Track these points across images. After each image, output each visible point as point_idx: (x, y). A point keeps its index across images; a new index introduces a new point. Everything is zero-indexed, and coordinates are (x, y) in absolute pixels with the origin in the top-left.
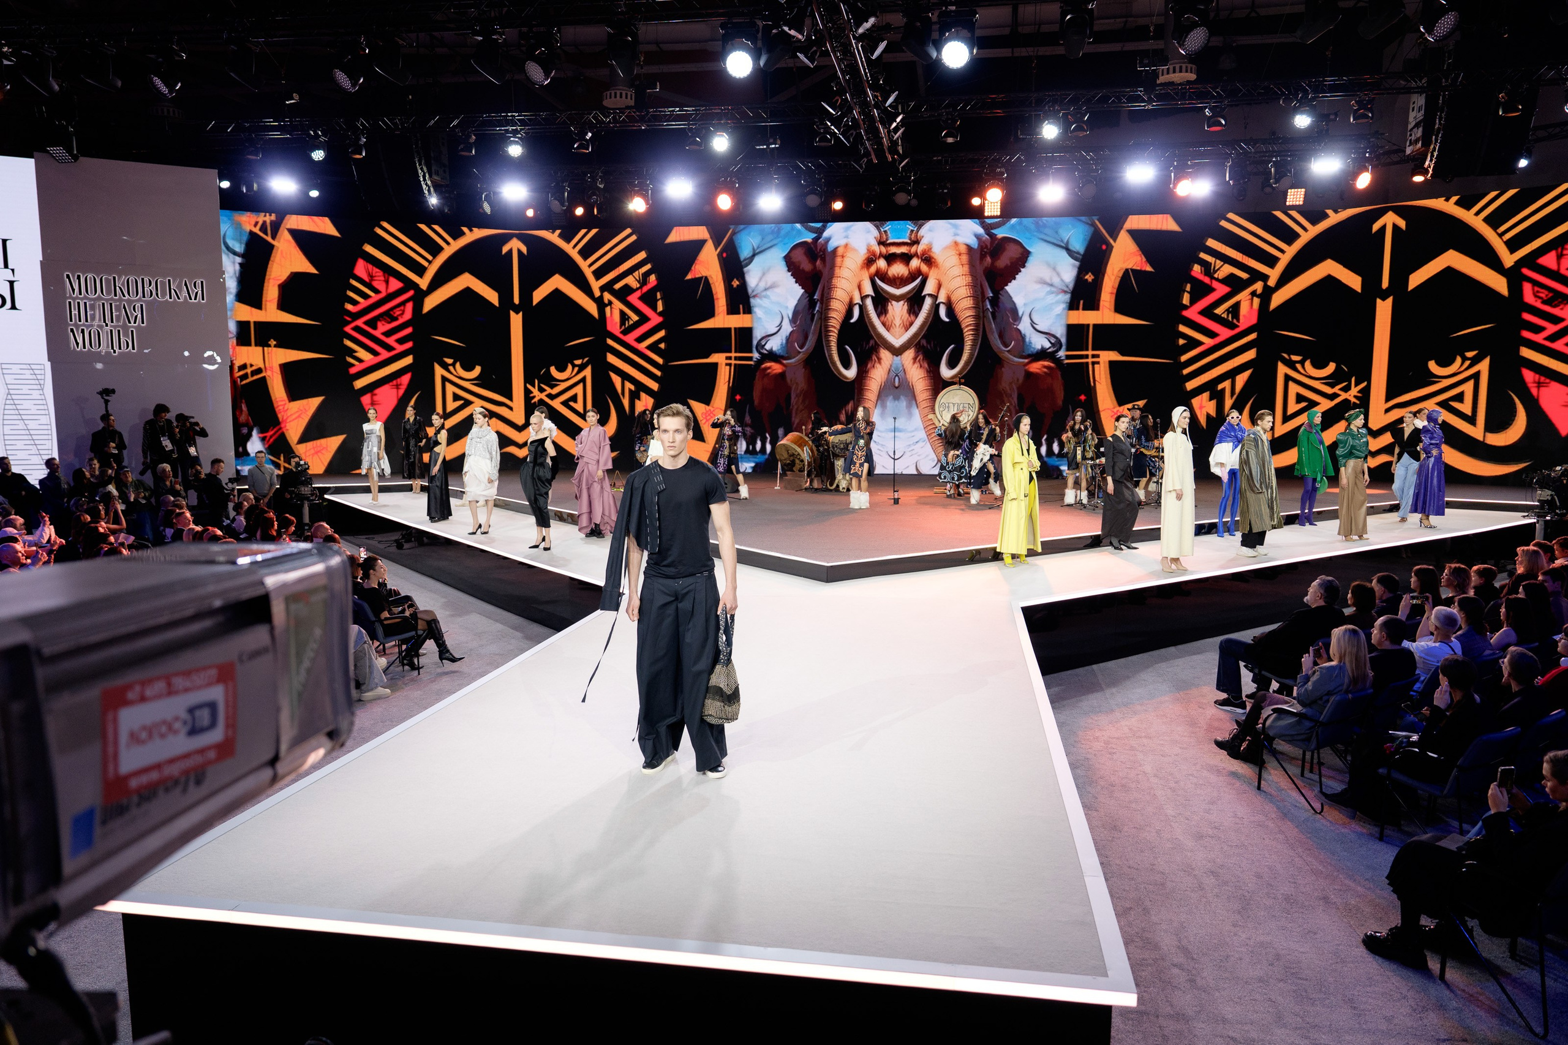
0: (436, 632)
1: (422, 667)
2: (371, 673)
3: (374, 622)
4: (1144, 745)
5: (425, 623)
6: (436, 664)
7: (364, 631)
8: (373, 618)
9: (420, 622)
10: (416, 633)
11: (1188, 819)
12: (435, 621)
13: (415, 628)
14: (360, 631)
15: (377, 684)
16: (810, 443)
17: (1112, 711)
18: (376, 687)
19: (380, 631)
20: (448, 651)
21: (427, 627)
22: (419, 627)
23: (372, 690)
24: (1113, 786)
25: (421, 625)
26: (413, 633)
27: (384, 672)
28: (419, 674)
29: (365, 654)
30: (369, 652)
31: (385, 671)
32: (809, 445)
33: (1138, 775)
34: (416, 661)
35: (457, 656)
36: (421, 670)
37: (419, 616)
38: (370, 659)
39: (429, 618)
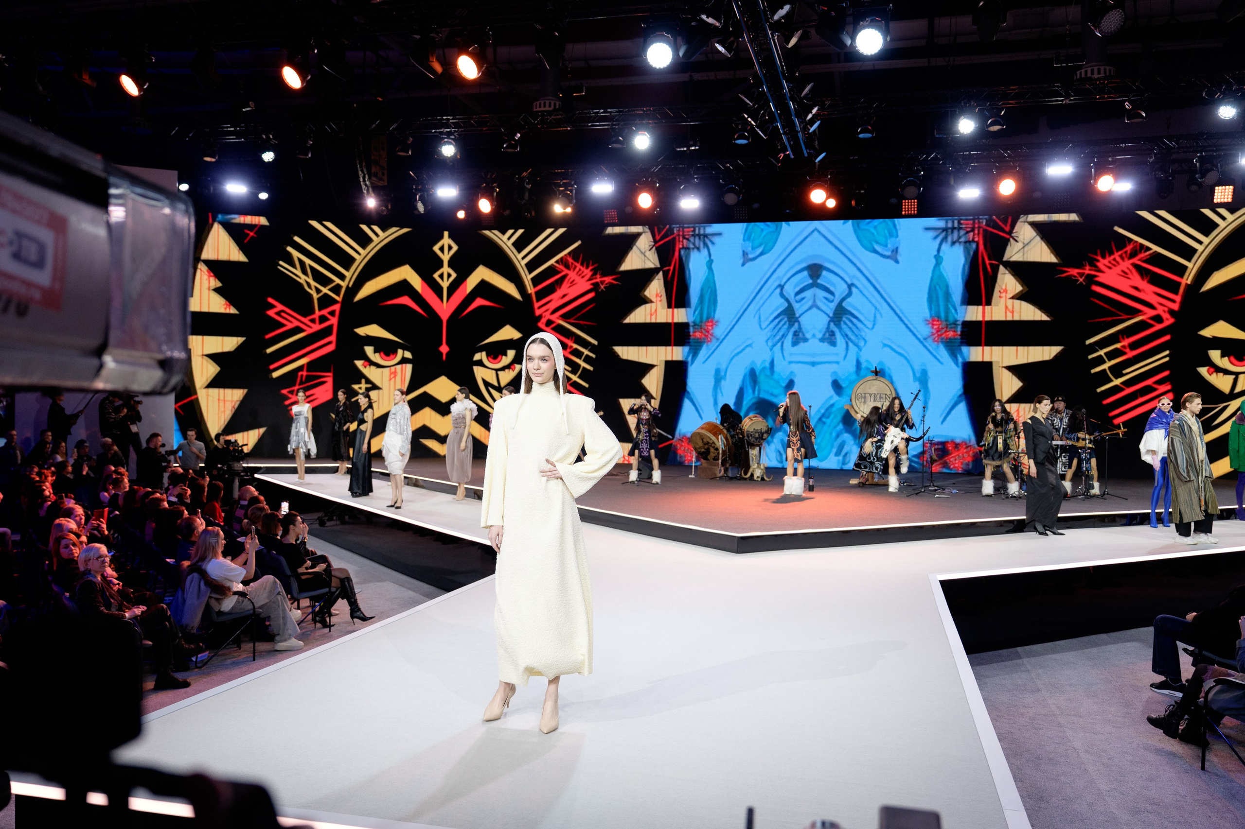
0: (349, 590)
1: (333, 626)
2: (285, 624)
3: (289, 577)
4: (1073, 723)
5: (338, 581)
6: (347, 623)
7: (278, 582)
8: (289, 573)
9: (333, 579)
10: (330, 590)
11: (1123, 794)
12: (349, 579)
13: (329, 585)
14: (275, 582)
15: (290, 635)
16: (725, 431)
17: (1038, 690)
18: (290, 638)
19: (295, 585)
20: (359, 610)
21: (339, 586)
22: (333, 584)
23: (285, 640)
24: (1039, 759)
25: (335, 583)
26: (327, 590)
27: (298, 625)
28: (330, 631)
29: (279, 606)
30: (282, 603)
31: (300, 623)
32: (724, 434)
33: (1066, 750)
34: (328, 619)
35: (368, 615)
36: (332, 628)
37: (333, 573)
38: (284, 610)
39: (342, 576)
